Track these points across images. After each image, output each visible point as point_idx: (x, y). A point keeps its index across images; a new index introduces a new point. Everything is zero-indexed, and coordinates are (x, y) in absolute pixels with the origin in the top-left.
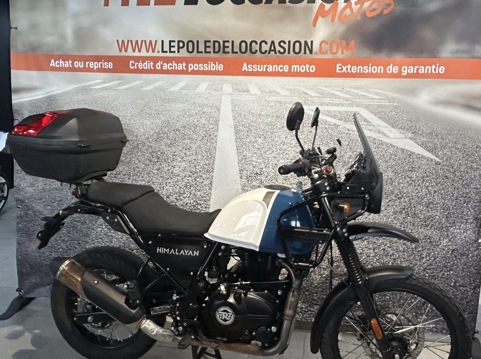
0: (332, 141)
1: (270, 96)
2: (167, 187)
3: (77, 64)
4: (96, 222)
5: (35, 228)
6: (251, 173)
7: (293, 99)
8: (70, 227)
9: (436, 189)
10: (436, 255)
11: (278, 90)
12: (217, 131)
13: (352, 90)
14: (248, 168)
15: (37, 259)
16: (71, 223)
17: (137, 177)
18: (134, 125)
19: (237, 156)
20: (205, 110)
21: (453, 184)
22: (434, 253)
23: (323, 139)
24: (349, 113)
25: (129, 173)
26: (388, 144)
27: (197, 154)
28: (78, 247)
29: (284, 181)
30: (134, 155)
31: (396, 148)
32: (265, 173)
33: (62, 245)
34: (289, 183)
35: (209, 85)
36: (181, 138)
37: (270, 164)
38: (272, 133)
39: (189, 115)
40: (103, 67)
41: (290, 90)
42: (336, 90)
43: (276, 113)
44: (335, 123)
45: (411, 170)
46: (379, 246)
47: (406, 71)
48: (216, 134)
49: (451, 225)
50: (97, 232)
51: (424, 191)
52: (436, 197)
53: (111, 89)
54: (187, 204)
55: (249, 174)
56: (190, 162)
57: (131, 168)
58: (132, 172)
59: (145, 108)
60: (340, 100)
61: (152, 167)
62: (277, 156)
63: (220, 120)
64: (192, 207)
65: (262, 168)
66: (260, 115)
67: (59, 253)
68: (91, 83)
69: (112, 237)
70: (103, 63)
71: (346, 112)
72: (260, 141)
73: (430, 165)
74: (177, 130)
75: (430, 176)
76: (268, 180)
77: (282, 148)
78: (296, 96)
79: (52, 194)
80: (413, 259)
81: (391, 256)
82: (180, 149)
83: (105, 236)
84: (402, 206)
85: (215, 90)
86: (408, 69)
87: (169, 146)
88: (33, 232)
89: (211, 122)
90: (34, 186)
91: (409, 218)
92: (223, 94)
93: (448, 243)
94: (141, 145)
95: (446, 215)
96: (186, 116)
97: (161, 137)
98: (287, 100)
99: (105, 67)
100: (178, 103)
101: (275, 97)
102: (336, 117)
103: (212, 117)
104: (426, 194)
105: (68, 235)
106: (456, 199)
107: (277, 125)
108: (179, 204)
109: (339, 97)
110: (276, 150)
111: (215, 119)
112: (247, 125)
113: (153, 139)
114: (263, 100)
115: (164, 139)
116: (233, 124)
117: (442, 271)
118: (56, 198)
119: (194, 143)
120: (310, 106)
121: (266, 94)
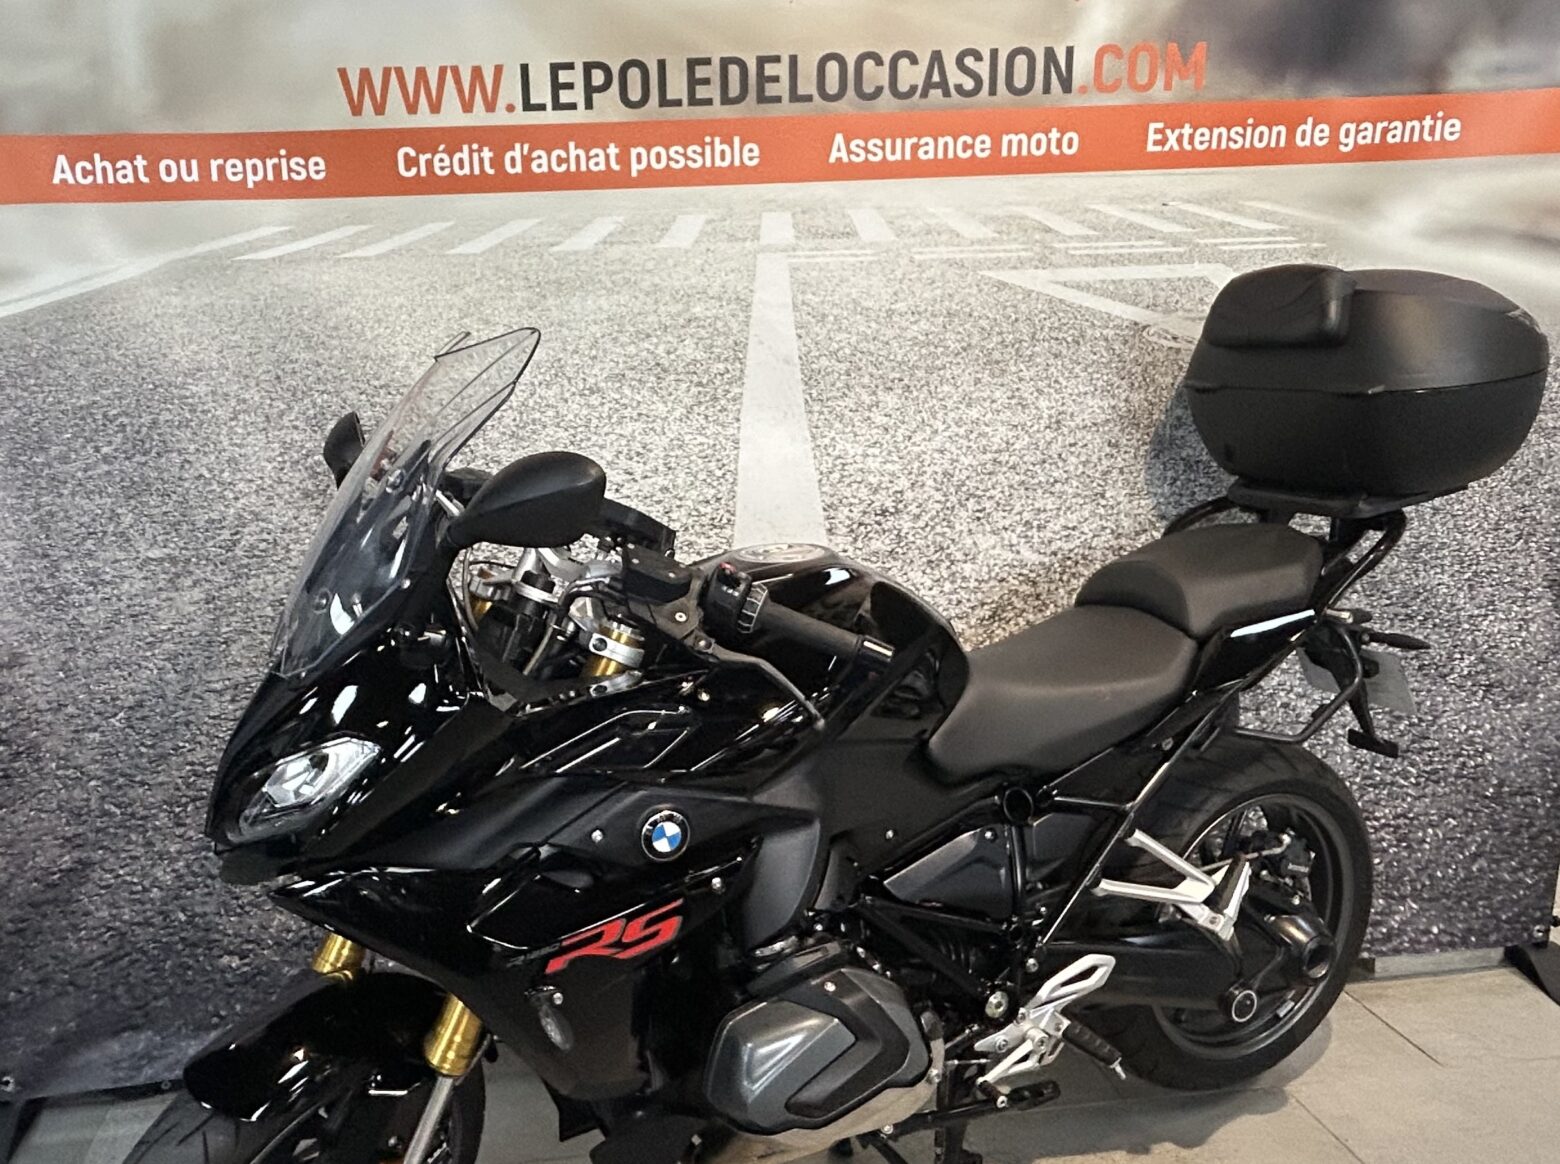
1: (928, 245)
3: (171, 171)
5: (46, 824)
6: (864, 512)
7: (1005, 251)
8: (184, 800)
10: (1441, 707)
11: (955, 223)
12: (739, 379)
13: (1192, 208)
14: (855, 497)
16: (188, 786)
19: (813, 461)
20: (697, 310)
22: (1433, 700)
24: (1180, 283)
27: (669, 469)
32: (910, 508)
33: (157, 872)
35: (709, 222)
36: (610, 417)
37: (927, 476)
39: (638, 332)
40: (285, 177)
41: (994, 219)
42: (1144, 211)
43: (947, 303)
44: (1136, 320)
47: (1351, 141)
48: (736, 390)
49: (1483, 611)
52: (1438, 526)
53: (323, 258)
55: (856, 515)
60: (1156, 243)
63: (750, 342)
65: (901, 492)
66: (890, 313)
67: (148, 906)
68: (238, 239)
70: (284, 161)
71: (1169, 281)
74: (593, 393)
78: (1015, 240)
79: (98, 683)
82: (609, 459)
85: (732, 238)
86: (1358, 132)
88: (35, 841)
89: (717, 351)
92: (764, 250)
93: (1475, 666)
95: (1469, 579)
96: (623, 339)
97: (534, 421)
98: (981, 256)
99: (293, 175)
100: (591, 296)
101: (942, 249)
102: (1140, 299)
103: (719, 335)
105: (179, 831)
109: (1150, 233)
111: (731, 342)
112: (848, 351)
113: (504, 434)
114: (903, 261)
115: (545, 427)
116: (796, 354)
117: (1461, 755)
118: (118, 699)
119: (659, 430)
120: (1059, 271)
121: (912, 240)
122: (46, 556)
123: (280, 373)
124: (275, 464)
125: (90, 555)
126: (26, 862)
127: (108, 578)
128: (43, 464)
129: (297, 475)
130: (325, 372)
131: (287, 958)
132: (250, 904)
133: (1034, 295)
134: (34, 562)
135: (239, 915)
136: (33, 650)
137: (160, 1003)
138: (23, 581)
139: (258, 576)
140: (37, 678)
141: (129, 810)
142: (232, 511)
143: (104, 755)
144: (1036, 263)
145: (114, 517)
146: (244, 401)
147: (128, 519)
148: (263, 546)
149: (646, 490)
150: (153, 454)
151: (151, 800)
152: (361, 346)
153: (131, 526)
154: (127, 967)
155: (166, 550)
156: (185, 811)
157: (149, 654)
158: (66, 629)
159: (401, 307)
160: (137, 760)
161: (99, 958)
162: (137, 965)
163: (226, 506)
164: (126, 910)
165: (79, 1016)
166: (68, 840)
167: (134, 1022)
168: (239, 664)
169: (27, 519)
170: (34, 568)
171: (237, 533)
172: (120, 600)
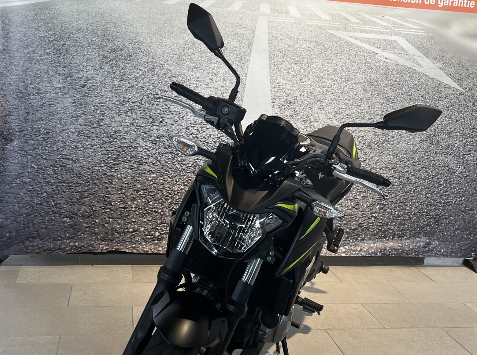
0: (369, 69)
1: (311, 20)
2: (188, 117)
4: (92, 159)
5: (13, 167)
6: (284, 102)
7: (334, 24)
8: (58, 166)
9: (457, 119)
10: (452, 182)
11: (320, 14)
12: (249, 55)
13: (391, 18)
14: (282, 97)
15: (15, 206)
17: (151, 105)
18: (151, 44)
19: (270, 84)
20: (238, 31)
21: (472, 114)
22: (450, 180)
23: (361, 67)
24: (388, 41)
25: (141, 100)
26: (422, 73)
27: (224, 80)
28: (67, 190)
29: (318, 111)
30: (148, 80)
31: (427, 78)
32: (299, 102)
33: (47, 188)
34: (323, 112)
35: (245, 4)
36: (207, 61)
37: (305, 93)
38: (309, 59)
41: (331, 14)
42: (377, 18)
43: (315, 38)
44: (374, 51)
45: (438, 100)
46: (404, 174)
48: (248, 58)
50: (93, 172)
51: (448, 120)
52: (457, 126)
54: (210, 135)
55: (281, 102)
56: (217, 90)
57: (144, 94)
58: (144, 100)
59: (165, 25)
60: (380, 28)
61: (170, 93)
62: (312, 84)
63: (254, 43)
64: (216, 139)
65: (296, 97)
66: (298, 39)
67: (42, 199)
69: (113, 178)
71: (384, 40)
72: (296, 67)
73: (454, 95)
74: (203, 53)
75: (454, 106)
76: (302, 109)
77: (319, 75)
78: (337, 22)
79: (36, 125)
80: (432, 186)
81: (414, 184)
82: (206, 74)
83: (103, 177)
84: (428, 134)
85: (251, 10)
87: (193, 71)
88: (9, 172)
89: (244, 44)
90: (13, 114)
91: (433, 146)
92: (260, 14)
93: (463, 170)
94: (159, 68)
95: (464, 143)
97: (183, 59)
98: (327, 25)
101: (315, 21)
102: (375, 45)
103: (244, 39)
104: (449, 123)
105: (55, 176)
106: (473, 129)
107: (315, 51)
108: (201, 136)
109: (378, 25)
110: (311, 78)
111: (248, 42)
112: (284, 50)
113: (173, 62)
114: (303, 24)
115: (187, 62)
116: (268, 48)
117: (456, 197)
118: (41, 131)
119: (222, 67)
120: (350, 32)
121: (306, 18)
122: (24, 82)
123: (105, 34)
124: (100, 62)
125: (38, 83)
126: (6, 179)
127: (43, 91)
128: (27, 53)
129: (107, 66)
130: (119, 35)
131: (85, 221)
132: (75, 202)
133: (342, 39)
134: (20, 83)
135: (71, 205)
136: (16, 111)
137: (42, 231)
138: (16, 89)
139: (91, 97)
140: (16, 121)
141: (40, 167)
142: (85, 75)
143: (34, 148)
144: (342, 29)
145: (47, 72)
146: (93, 41)
147: (52, 74)
148: (94, 87)
149: (216, 86)
150: (63, 54)
151: (47, 164)
152: (131, 29)
153: (52, 76)
154: (34, 218)
155: (62, 85)
156: (58, 169)
157: (53, 117)
158: (27, 106)
159: (145, 18)
160: (44, 151)
161: (25, 214)
162: (37, 217)
163: (83, 73)
164: (35, 200)
165: (17, 231)
166: (20, 174)
167: (33, 235)
168: (81, 124)
169: (19, 69)
170: (20, 86)
171: (86, 82)
172: (46, 99)
